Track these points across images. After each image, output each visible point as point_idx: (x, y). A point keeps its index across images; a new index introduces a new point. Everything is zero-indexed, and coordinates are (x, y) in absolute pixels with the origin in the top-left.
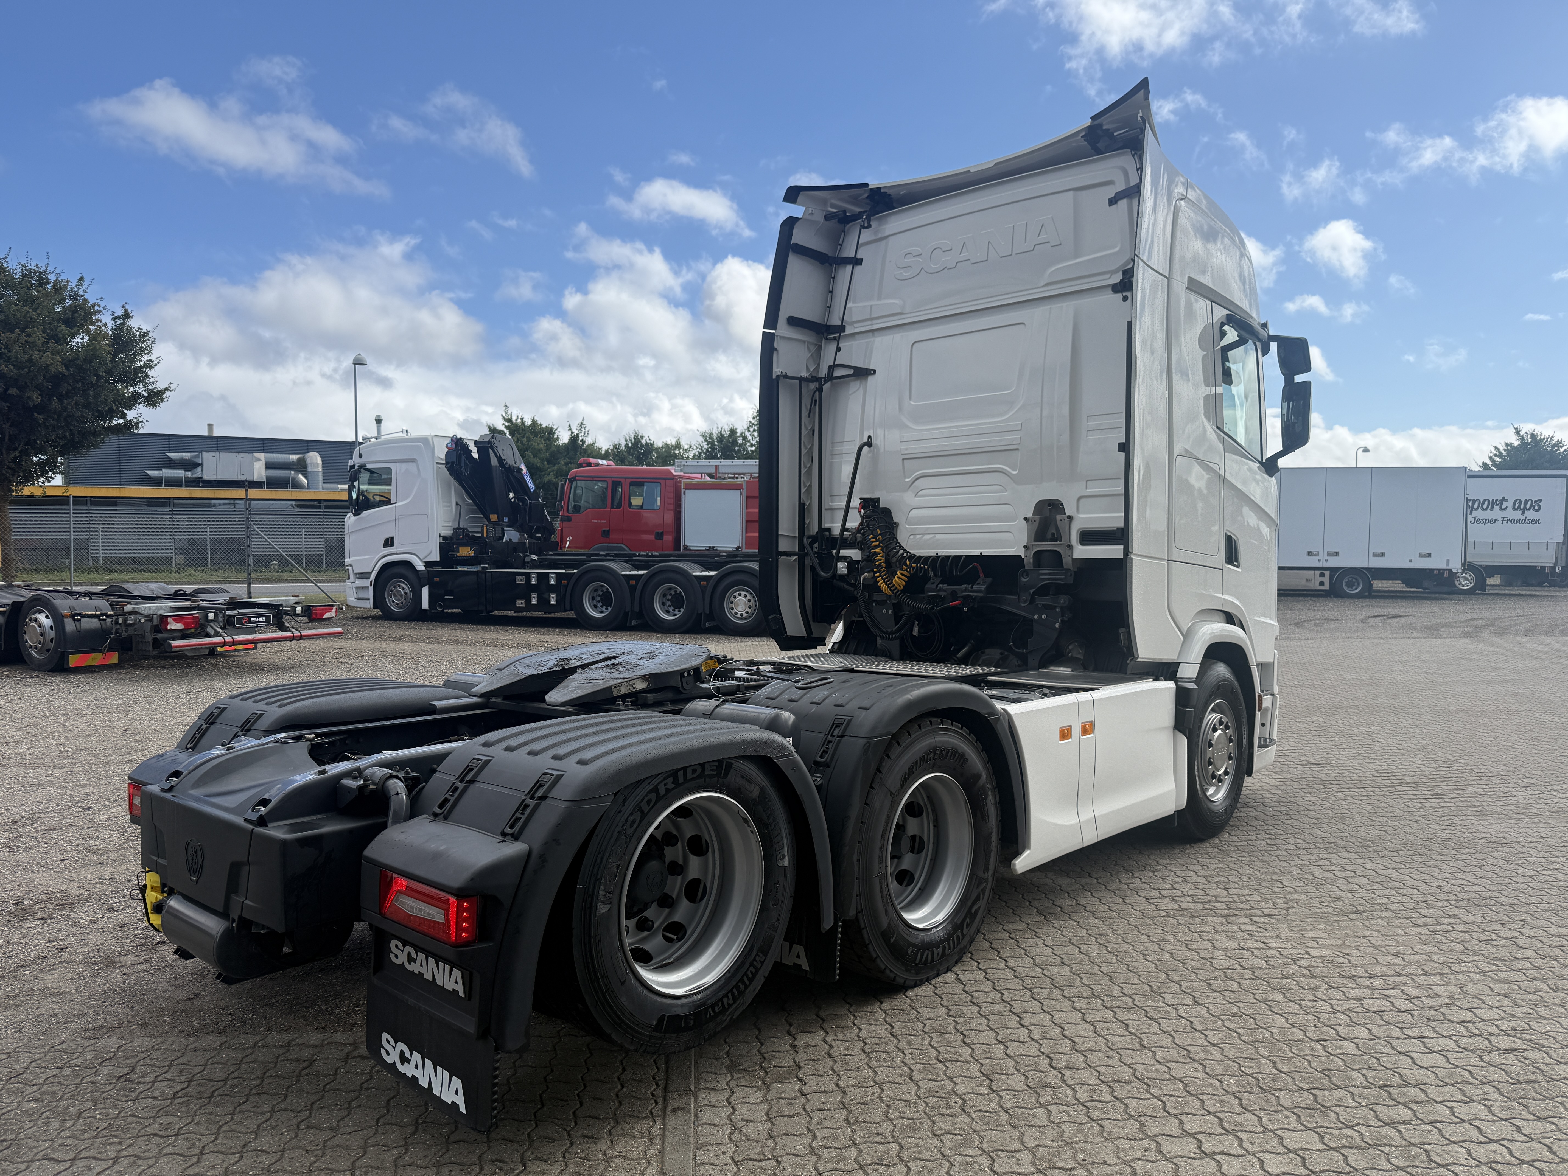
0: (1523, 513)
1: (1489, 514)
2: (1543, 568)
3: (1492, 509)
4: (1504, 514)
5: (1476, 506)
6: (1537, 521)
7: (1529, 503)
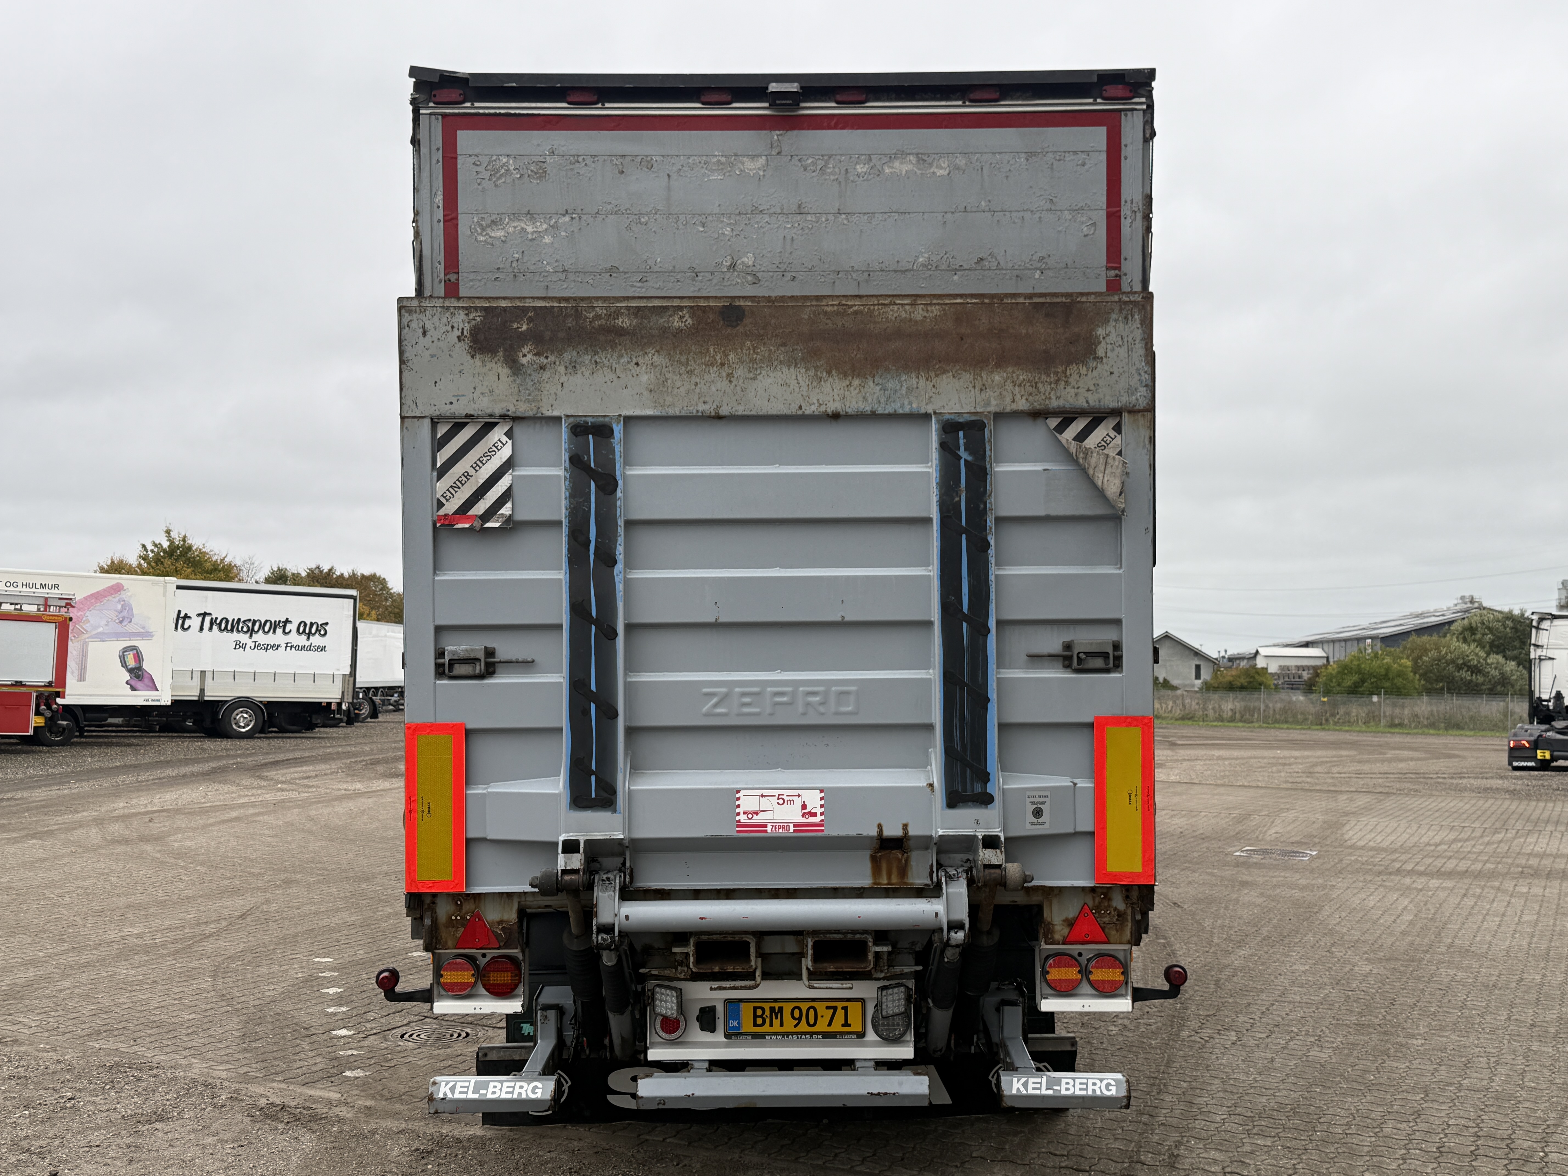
0: (308, 638)
1: (270, 639)
2: (329, 704)
3: (274, 631)
4: (287, 639)
5: (256, 628)
6: (323, 649)
7: (315, 626)
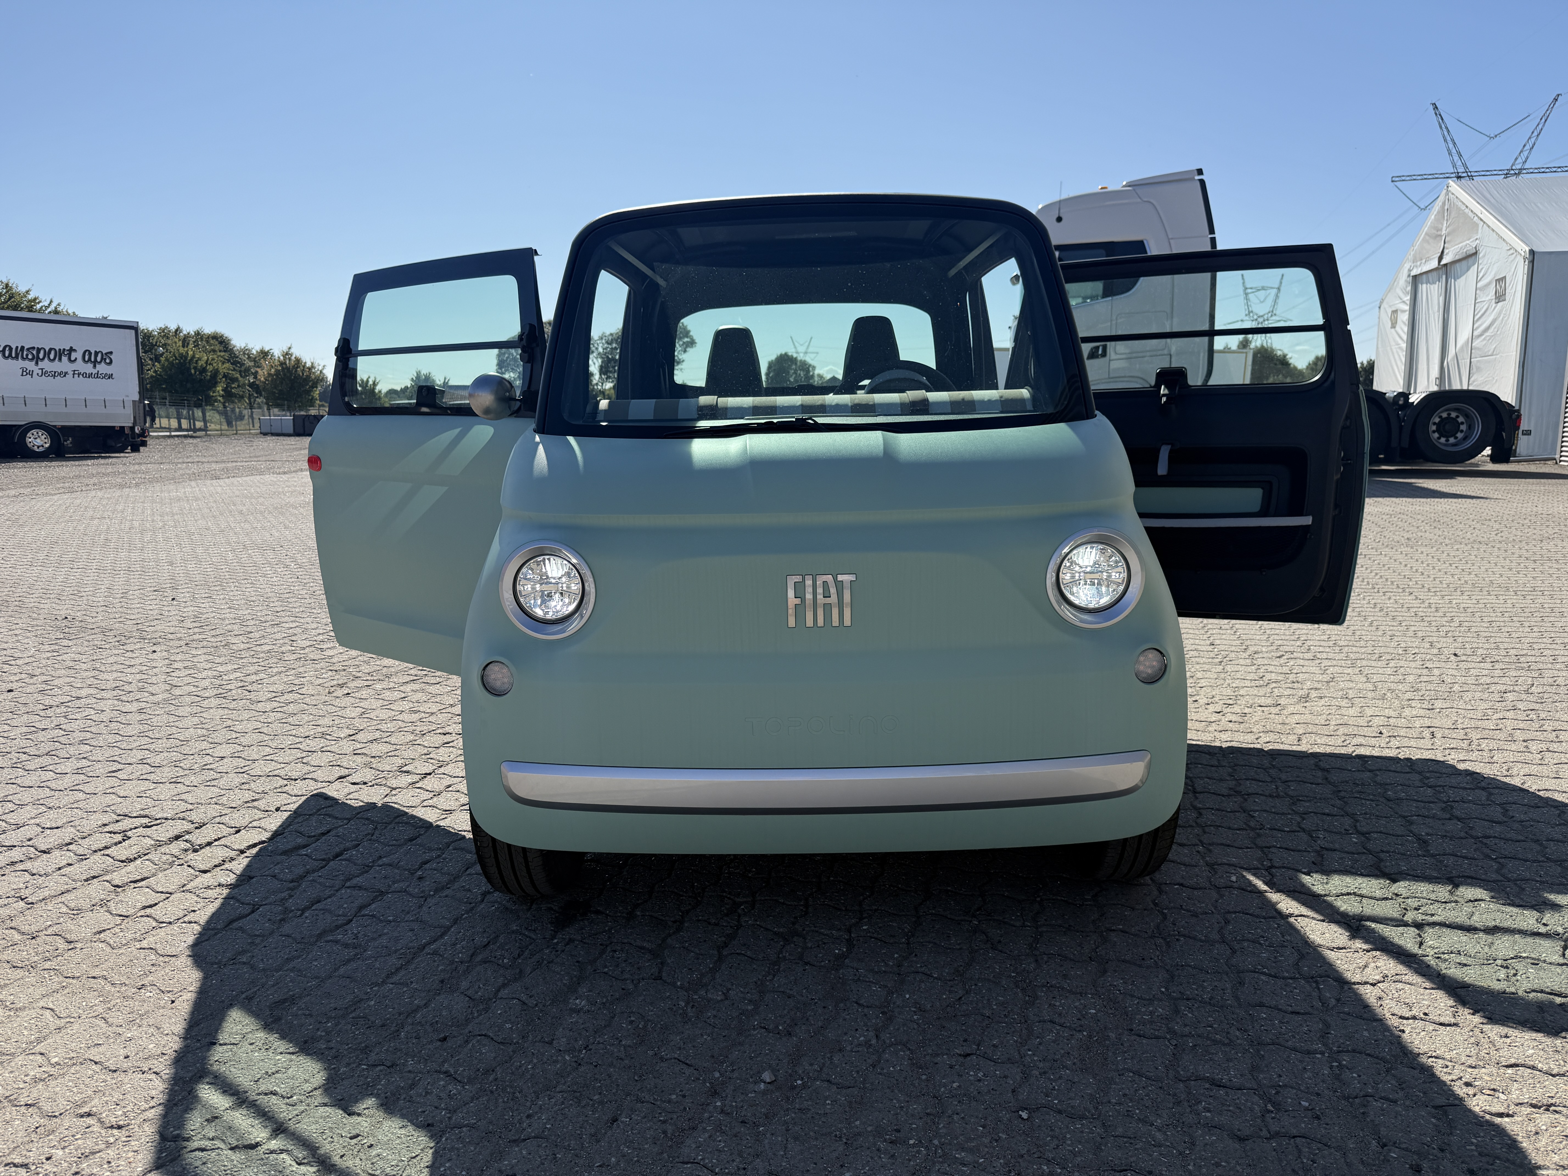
0: (95, 366)
1: (56, 366)
2: (122, 428)
3: (60, 359)
4: (74, 366)
5: (41, 356)
6: (111, 376)
7: (100, 355)
